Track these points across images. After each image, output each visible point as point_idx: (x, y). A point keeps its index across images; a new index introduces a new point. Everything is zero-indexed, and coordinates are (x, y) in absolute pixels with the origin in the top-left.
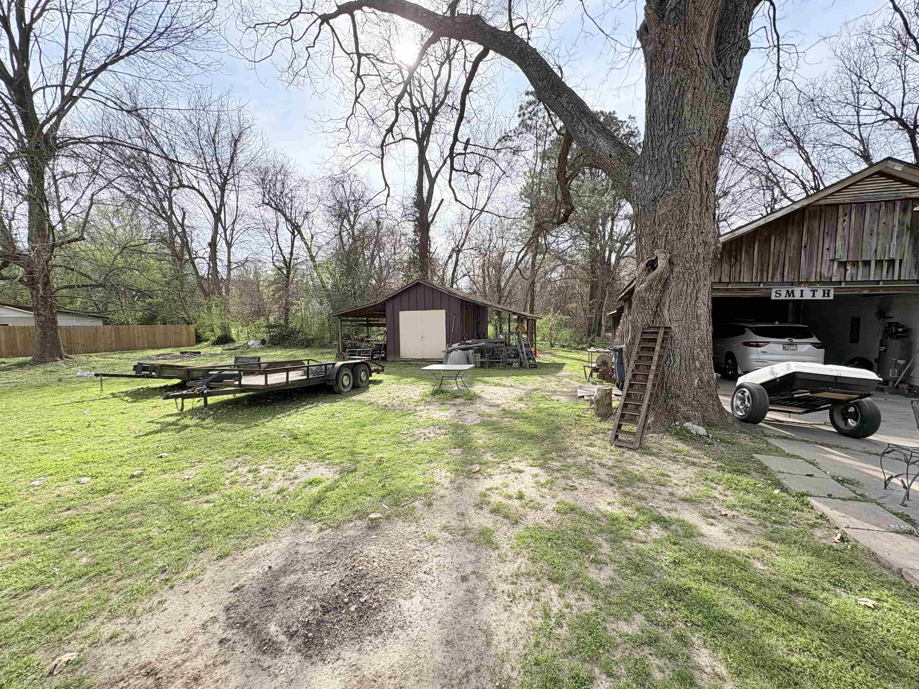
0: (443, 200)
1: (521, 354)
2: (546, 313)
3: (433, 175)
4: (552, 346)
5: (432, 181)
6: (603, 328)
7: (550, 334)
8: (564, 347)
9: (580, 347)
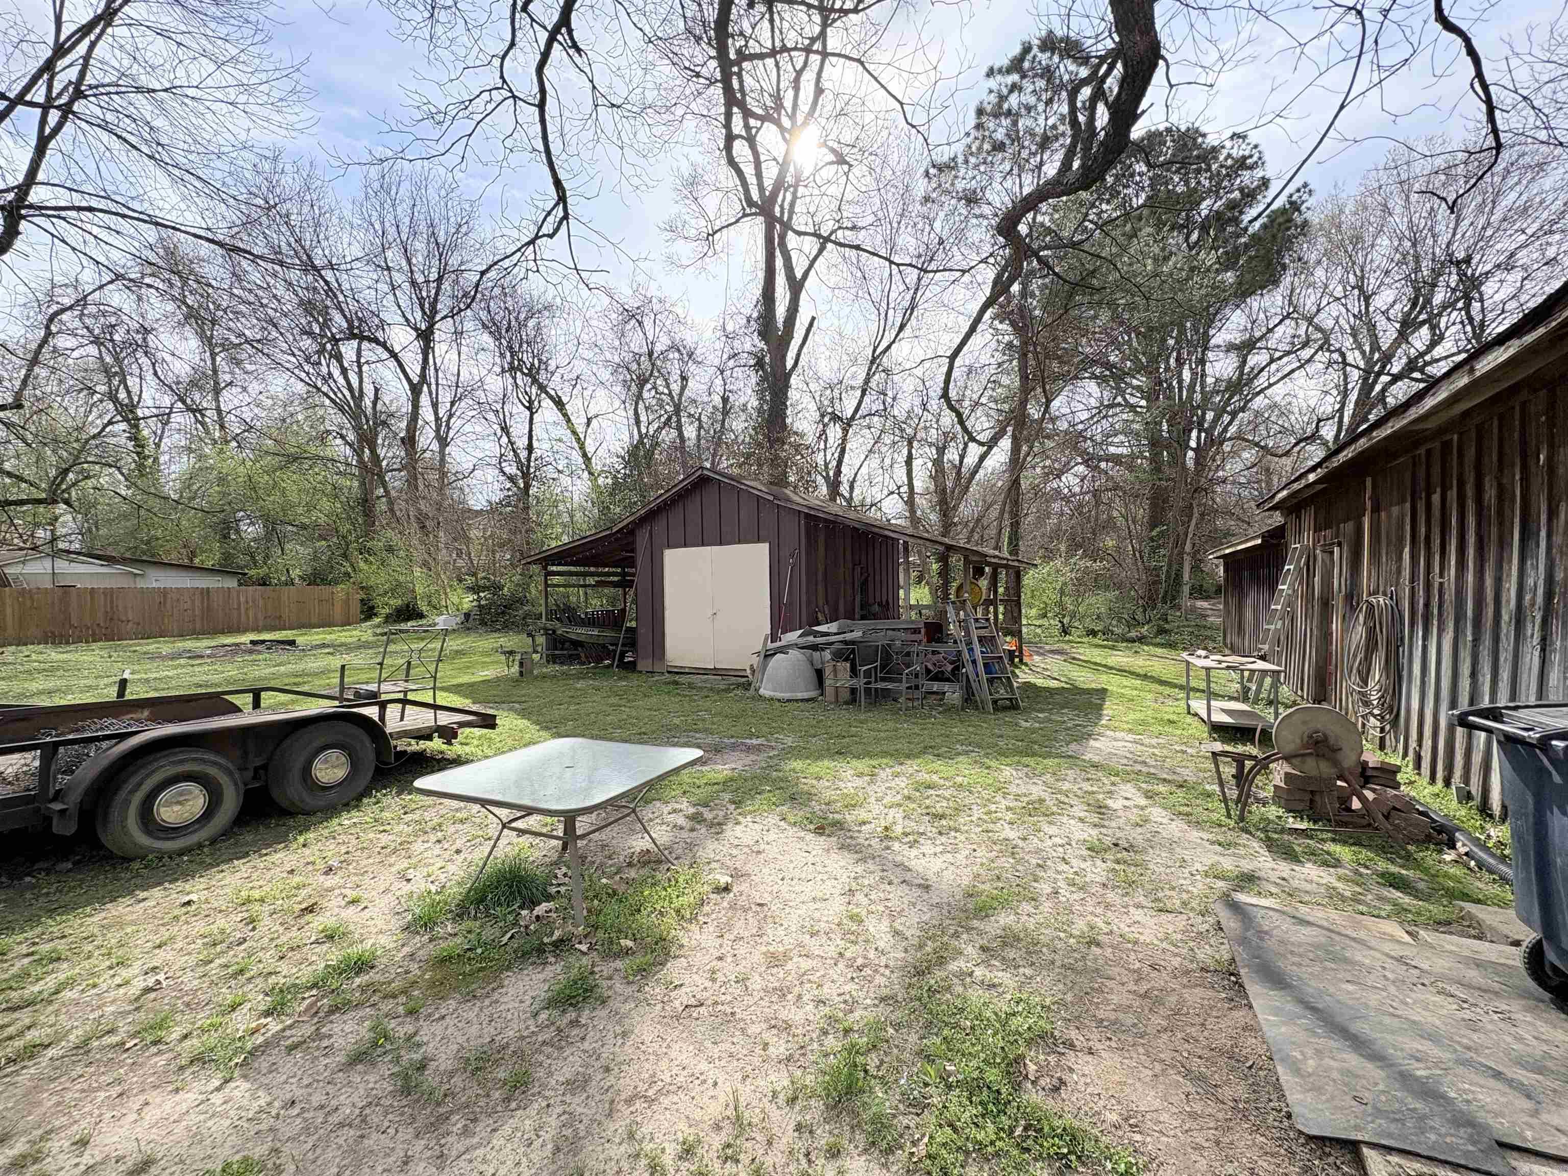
0: (813, 319)
1: (968, 669)
2: (1049, 555)
3: (799, 275)
4: (1065, 631)
5: (796, 287)
6: (1186, 589)
7: (1060, 604)
8: (1093, 633)
9: (1133, 634)
